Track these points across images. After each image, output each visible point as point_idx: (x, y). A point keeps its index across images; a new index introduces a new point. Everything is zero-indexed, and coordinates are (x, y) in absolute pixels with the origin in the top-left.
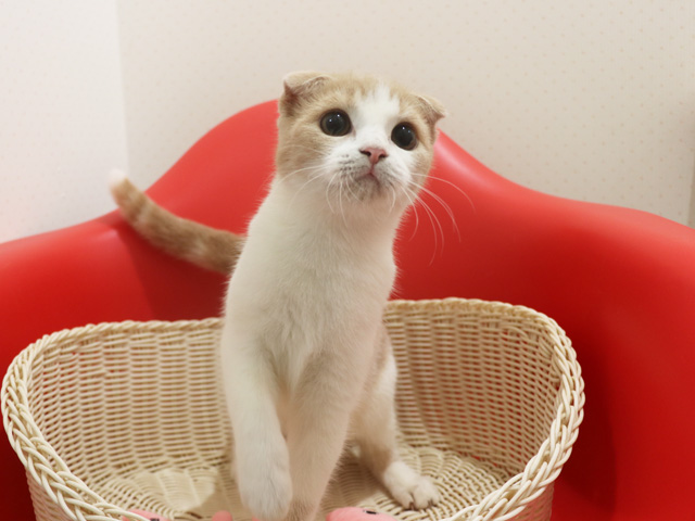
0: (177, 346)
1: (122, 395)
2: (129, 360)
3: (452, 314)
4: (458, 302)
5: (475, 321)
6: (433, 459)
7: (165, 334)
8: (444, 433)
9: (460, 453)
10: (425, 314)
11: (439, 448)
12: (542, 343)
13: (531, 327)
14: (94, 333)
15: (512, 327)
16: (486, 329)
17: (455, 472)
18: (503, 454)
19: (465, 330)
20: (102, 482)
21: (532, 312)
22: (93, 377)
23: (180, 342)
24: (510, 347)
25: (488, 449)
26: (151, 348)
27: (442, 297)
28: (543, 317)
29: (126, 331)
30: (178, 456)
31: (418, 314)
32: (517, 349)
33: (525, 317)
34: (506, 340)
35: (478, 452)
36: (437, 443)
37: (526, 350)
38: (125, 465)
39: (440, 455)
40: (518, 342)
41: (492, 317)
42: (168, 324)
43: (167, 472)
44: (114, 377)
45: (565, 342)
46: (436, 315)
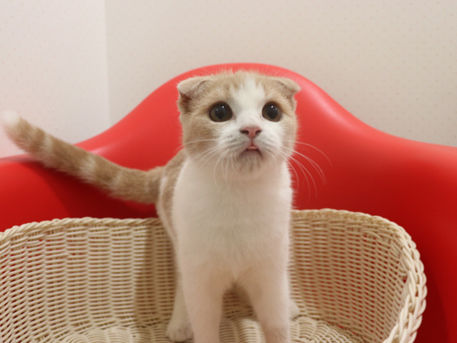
0: (126, 237)
1: (81, 272)
2: (88, 247)
3: (327, 220)
4: (331, 212)
5: (343, 226)
6: (308, 326)
7: (117, 228)
8: (317, 307)
9: (329, 322)
10: (307, 220)
11: (314, 318)
12: (393, 245)
13: (385, 232)
14: (58, 225)
15: (370, 232)
16: (351, 232)
17: (324, 336)
18: (360, 326)
19: (335, 232)
20: (61, 337)
21: (386, 221)
22: (57, 258)
23: (128, 234)
24: (368, 247)
25: (349, 321)
26: (105, 238)
27: (319, 208)
28: (394, 225)
29: (86, 225)
30: (124, 317)
31: (302, 220)
32: (373, 248)
33: (381, 225)
34: (365, 241)
35: (342, 323)
36: (312, 314)
37: (380, 249)
38: (81, 324)
39: (314, 323)
40: (374, 243)
41: (355, 224)
42: (119, 221)
43: (114, 330)
44: (75, 259)
45: (411, 245)
46: (314, 221)
